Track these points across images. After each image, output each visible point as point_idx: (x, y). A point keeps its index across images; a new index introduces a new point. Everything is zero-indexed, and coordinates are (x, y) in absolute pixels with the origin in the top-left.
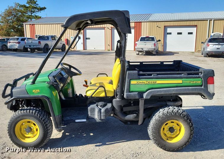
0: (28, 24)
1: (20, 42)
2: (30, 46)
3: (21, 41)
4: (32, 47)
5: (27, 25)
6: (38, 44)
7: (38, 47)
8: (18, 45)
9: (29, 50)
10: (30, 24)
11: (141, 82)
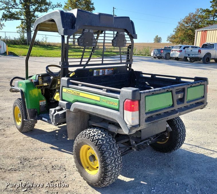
0: (200, 31)
1: (182, 51)
2: (189, 55)
3: (183, 49)
4: (191, 56)
5: (198, 32)
6: (197, 53)
7: (196, 56)
8: (179, 54)
9: (188, 59)
10: (202, 31)
11: (69, 91)
